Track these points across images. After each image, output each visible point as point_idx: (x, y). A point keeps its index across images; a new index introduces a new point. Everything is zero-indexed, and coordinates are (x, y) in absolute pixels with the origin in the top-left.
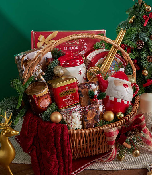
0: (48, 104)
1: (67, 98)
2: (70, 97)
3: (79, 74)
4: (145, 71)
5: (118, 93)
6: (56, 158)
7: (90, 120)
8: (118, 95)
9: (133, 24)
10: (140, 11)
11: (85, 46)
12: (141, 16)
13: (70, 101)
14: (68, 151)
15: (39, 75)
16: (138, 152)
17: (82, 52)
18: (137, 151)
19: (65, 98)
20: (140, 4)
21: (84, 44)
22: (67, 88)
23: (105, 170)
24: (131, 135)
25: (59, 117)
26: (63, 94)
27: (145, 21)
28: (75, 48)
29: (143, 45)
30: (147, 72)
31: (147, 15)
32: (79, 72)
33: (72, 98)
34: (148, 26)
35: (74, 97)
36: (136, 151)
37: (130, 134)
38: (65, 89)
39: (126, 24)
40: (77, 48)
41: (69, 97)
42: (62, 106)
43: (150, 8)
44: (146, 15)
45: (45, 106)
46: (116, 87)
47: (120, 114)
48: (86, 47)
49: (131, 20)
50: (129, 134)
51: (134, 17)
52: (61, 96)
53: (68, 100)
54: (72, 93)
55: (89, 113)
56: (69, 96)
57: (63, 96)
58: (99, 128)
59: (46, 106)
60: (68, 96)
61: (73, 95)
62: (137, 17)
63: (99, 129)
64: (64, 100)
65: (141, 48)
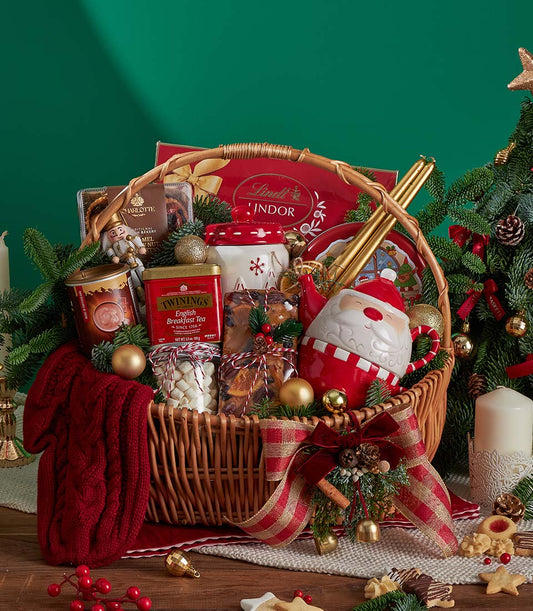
0: (117, 324)
1: (180, 318)
2: (192, 317)
3: (251, 269)
4: (516, 321)
5: (341, 330)
6: (100, 475)
7: (236, 397)
8: (340, 337)
11: (320, 209)
13: (188, 329)
14: (140, 464)
15: (129, 251)
16: (374, 528)
17: (306, 228)
18: (369, 526)
19: (174, 317)
21: (316, 204)
22: (184, 288)
23: (255, 562)
24: (351, 460)
25: (137, 361)
26: (167, 304)
28: (282, 211)
30: (523, 326)
32: (252, 262)
33: (196, 323)
35: (204, 319)
36: (366, 523)
37: (348, 458)
38: (178, 290)
40: (290, 212)
41: (188, 317)
42: (161, 340)
45: (106, 325)
46: (339, 313)
47: (333, 394)
48: (322, 216)
49: (503, 155)
50: (345, 457)
51: (513, 146)
52: (161, 308)
53: (181, 324)
54: (197, 306)
55: (239, 375)
56: (188, 313)
57: (169, 308)
58: (251, 419)
59: (111, 327)
60: (183, 314)
61: (200, 312)
63: (248, 422)
64: (169, 321)
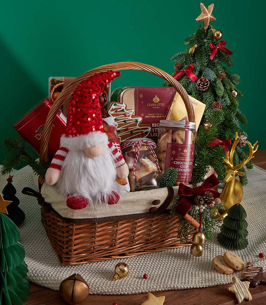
9: (194, 55)
10: (204, 38)
12: (206, 45)
18: (201, 236)
20: (206, 28)
24: (201, 201)
27: (211, 53)
29: (207, 85)
31: (216, 45)
34: (216, 61)
39: (184, 57)
43: (221, 34)
44: (214, 44)
49: (192, 50)
50: (198, 200)
51: (196, 46)
62: (200, 46)
65: (204, 88)
